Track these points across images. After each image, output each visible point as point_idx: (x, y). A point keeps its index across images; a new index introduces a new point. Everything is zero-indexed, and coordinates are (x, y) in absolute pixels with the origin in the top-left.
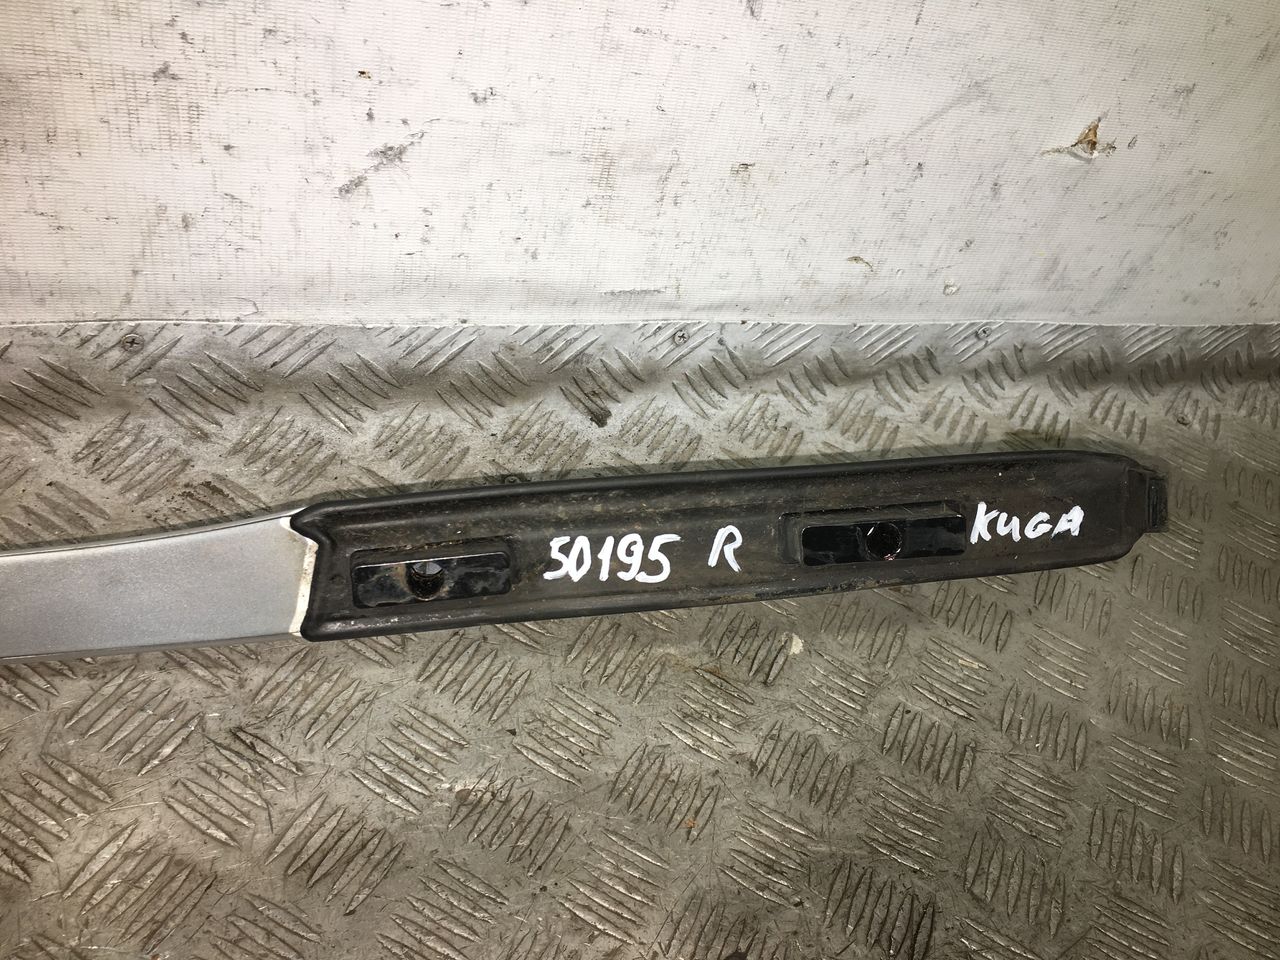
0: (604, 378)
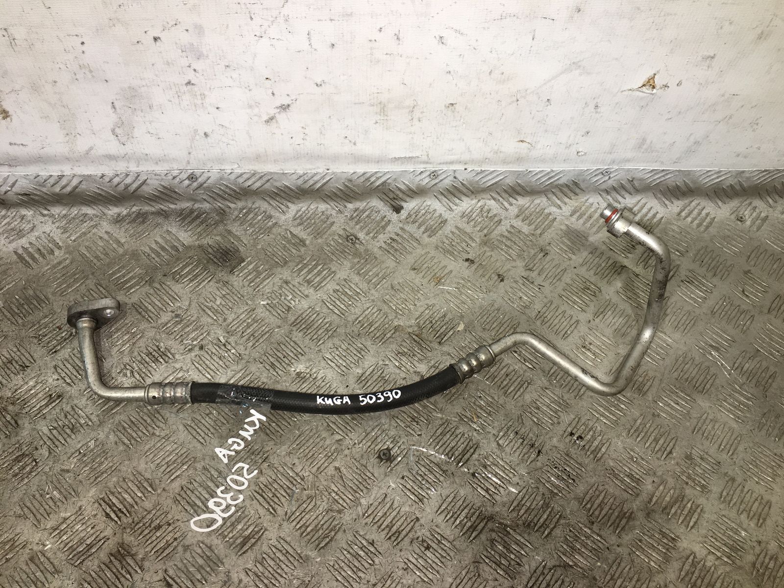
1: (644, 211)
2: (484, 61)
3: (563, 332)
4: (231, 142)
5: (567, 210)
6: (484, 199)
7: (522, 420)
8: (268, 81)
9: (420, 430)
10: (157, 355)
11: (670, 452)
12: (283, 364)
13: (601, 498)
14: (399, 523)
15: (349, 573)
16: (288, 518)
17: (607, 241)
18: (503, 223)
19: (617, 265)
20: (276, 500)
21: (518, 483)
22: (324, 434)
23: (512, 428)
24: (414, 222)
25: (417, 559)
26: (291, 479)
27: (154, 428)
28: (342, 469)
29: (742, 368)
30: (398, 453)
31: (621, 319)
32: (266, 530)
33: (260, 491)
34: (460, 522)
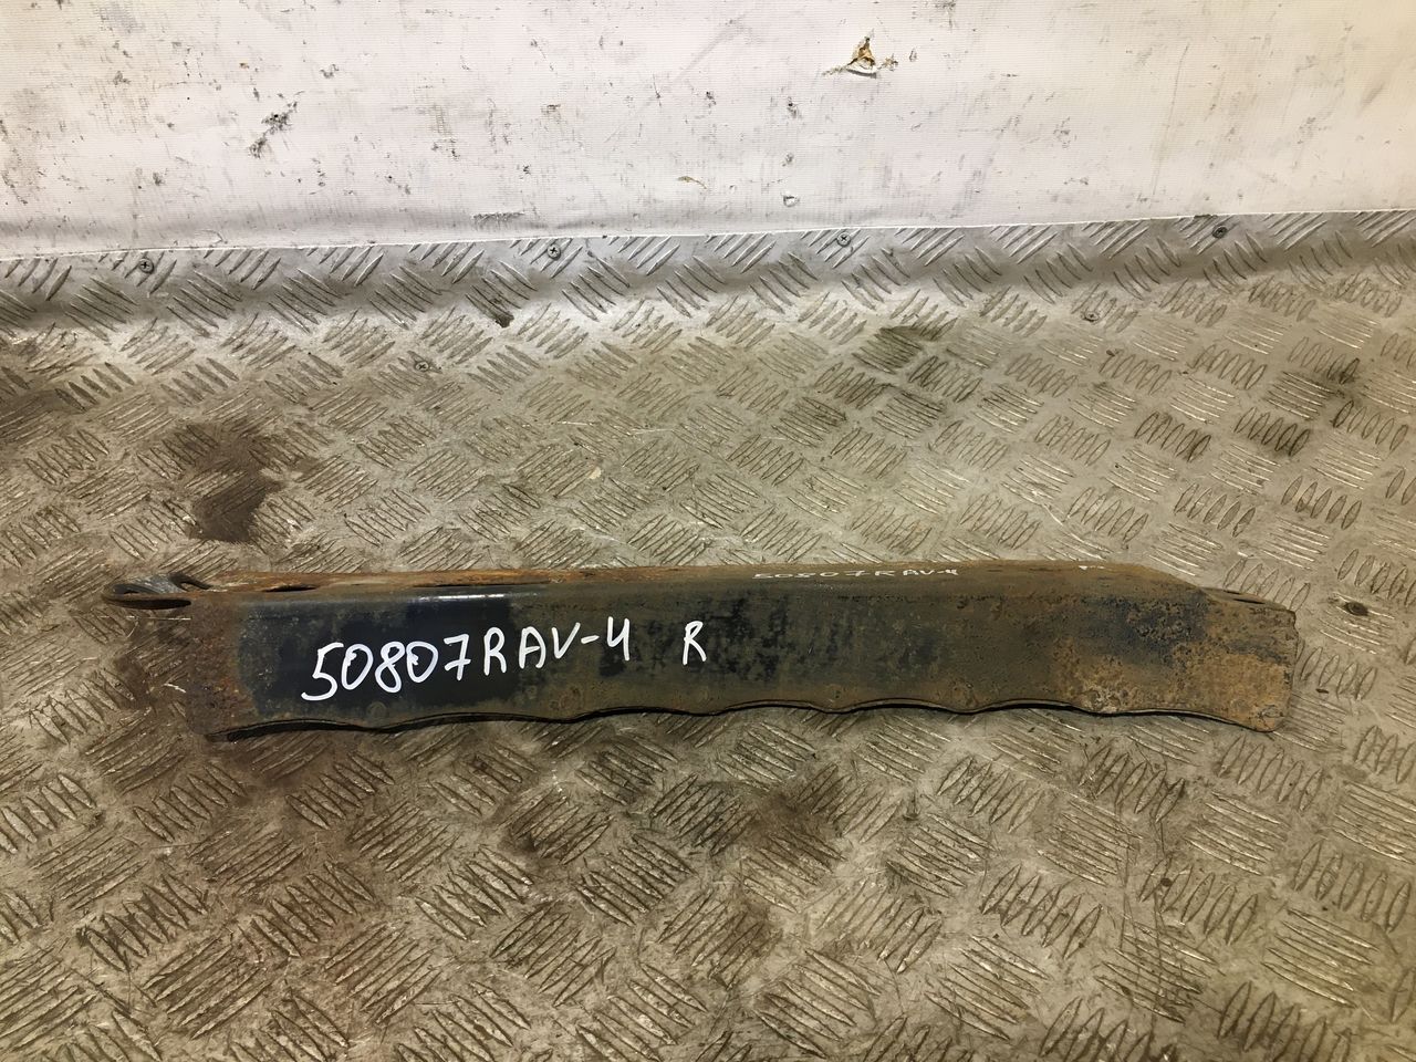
0: (500, 288)
1: (924, 311)
2: (586, 21)
3: (775, 476)
4: (199, 192)
5: (793, 313)
6: (649, 298)
8: (244, 70)
17: (861, 352)
18: (683, 335)
19: (875, 383)
24: (531, 338)
29: (1087, 511)
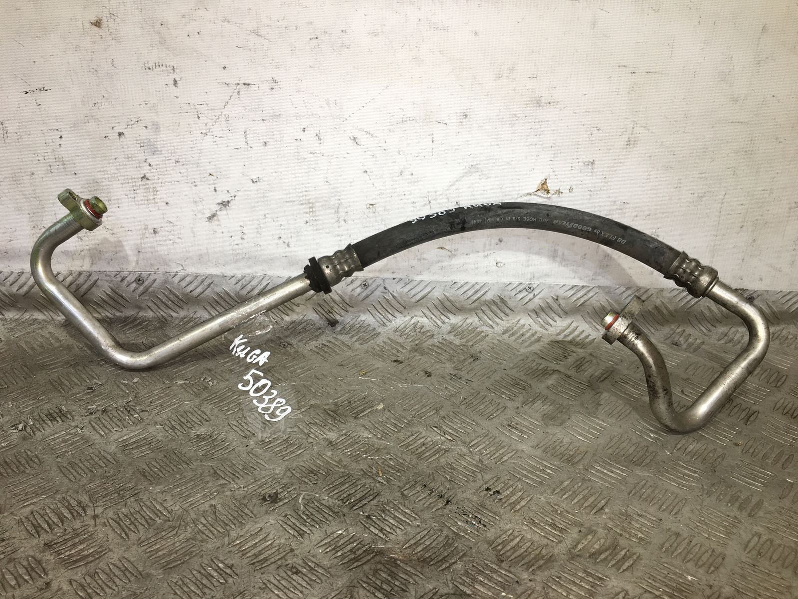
0: (333, 304)
1: (576, 333)
2: (395, 162)
3: (488, 415)
4: (177, 240)
5: (498, 329)
6: (416, 316)
7: (434, 477)
8: (211, 177)
9: (317, 480)
10: (55, 415)
11: (602, 508)
12: (184, 427)
13: (515, 542)
14: (269, 552)
15: (192, 588)
16: (140, 543)
17: (539, 352)
18: (435, 337)
19: (548, 369)
20: (132, 527)
21: (418, 526)
22: (208, 479)
23: (421, 482)
24: (347, 334)
25: (279, 581)
26: (156, 512)
27: (26, 468)
28: (219, 507)
29: (686, 449)
30: (286, 496)
31: (551, 407)
32: (110, 550)
33: (118, 520)
34: (342, 555)
